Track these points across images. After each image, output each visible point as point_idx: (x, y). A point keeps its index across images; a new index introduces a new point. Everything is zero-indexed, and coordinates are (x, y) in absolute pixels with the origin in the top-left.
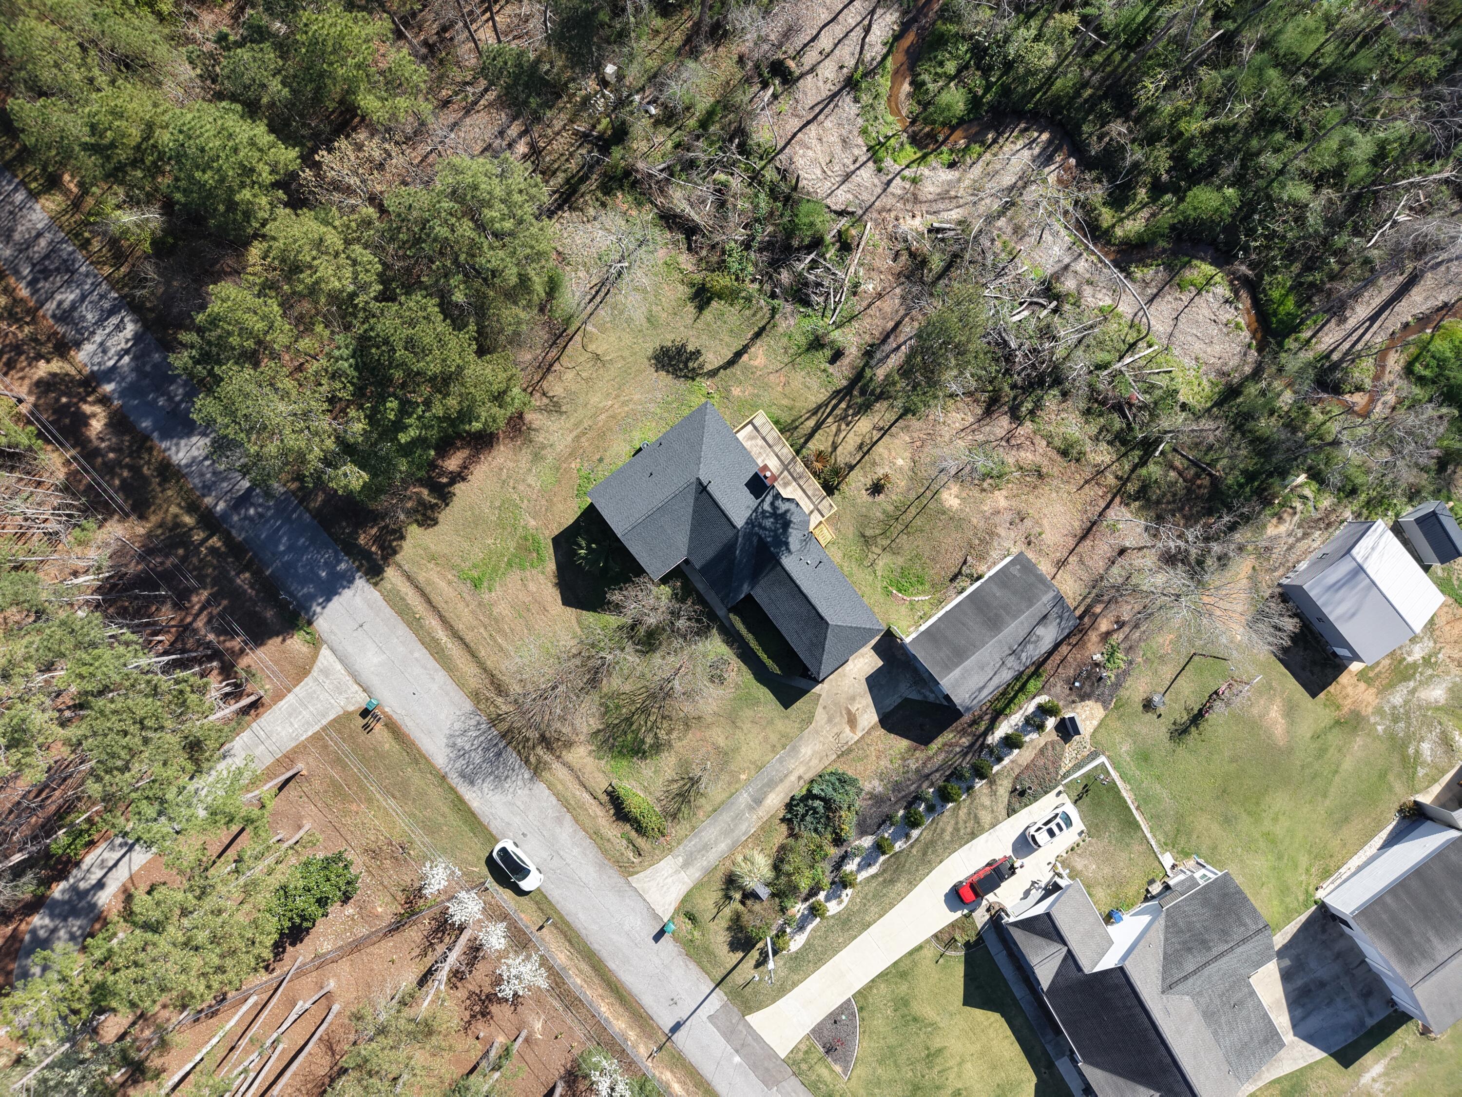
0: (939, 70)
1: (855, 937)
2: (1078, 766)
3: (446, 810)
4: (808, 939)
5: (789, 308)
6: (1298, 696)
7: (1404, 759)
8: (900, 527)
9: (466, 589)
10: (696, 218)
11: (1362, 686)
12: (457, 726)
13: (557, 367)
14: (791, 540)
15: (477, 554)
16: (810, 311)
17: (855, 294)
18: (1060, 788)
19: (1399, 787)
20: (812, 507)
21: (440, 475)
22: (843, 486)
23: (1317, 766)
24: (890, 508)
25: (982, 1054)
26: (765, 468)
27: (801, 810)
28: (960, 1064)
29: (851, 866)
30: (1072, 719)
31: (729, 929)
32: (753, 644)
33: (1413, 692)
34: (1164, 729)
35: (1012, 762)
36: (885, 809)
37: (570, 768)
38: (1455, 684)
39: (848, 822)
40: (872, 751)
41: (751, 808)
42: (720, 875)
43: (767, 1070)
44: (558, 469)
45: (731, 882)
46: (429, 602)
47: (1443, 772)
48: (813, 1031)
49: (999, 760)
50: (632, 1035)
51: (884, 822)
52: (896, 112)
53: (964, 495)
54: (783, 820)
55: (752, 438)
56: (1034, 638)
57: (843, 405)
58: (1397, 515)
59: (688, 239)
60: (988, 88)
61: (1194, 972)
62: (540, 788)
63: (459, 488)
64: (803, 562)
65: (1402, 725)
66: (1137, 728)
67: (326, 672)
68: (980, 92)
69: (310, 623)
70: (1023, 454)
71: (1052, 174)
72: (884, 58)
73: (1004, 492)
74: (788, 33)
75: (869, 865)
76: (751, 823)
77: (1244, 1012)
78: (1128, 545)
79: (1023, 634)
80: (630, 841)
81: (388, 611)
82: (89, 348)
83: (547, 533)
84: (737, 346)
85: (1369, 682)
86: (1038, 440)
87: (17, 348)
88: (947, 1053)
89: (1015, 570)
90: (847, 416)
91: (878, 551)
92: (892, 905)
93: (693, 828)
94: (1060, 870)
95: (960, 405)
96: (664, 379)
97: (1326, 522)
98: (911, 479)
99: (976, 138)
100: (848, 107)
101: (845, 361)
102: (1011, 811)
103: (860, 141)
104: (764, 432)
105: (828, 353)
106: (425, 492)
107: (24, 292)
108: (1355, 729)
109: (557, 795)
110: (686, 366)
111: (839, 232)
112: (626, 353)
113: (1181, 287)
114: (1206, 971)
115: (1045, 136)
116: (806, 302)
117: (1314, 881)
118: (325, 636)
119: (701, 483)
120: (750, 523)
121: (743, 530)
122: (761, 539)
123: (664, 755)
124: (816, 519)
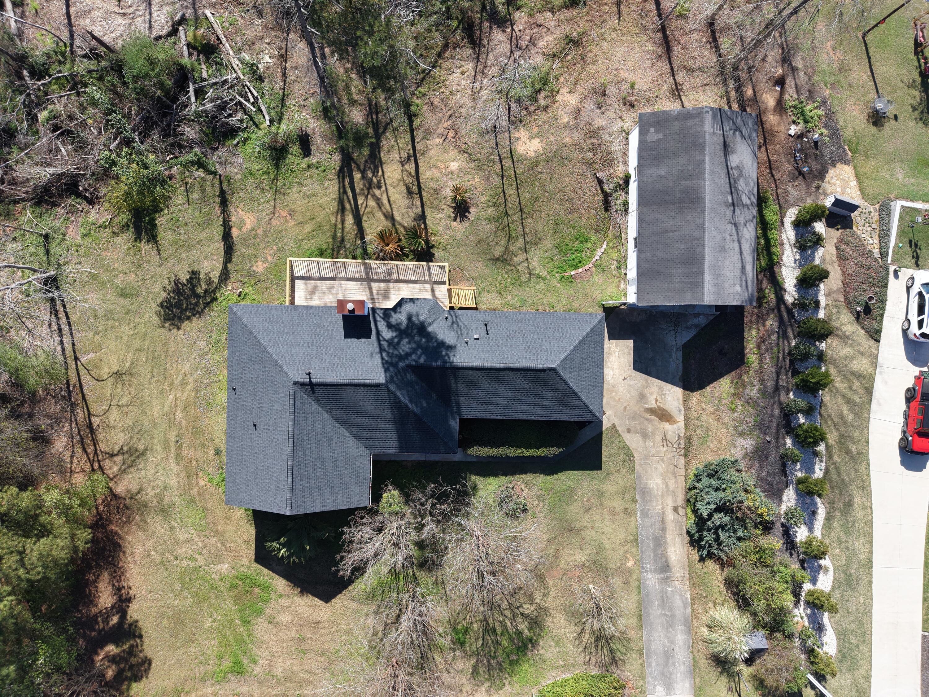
1: (870, 583)
2: (884, 234)
4: (836, 630)
5: (222, 152)
8: (516, 217)
9: (233, 684)
10: (60, 170)
13: (96, 421)
14: (440, 337)
15: (210, 646)
16: (242, 135)
17: (261, 79)
18: (892, 268)
20: (428, 287)
21: (106, 620)
22: (433, 239)
24: (491, 212)
26: (342, 304)
27: (709, 537)
29: (801, 533)
30: (838, 203)
32: (513, 452)
34: (912, 123)
35: (827, 295)
36: (774, 456)
39: (760, 503)
40: (708, 420)
41: (666, 580)
42: (704, 662)
44: (193, 501)
45: (722, 662)
49: (816, 305)
51: (784, 465)
53: (535, 130)
54: (702, 560)
55: (313, 291)
56: (735, 173)
57: (357, 176)
59: (78, 195)
64: (472, 342)
66: (890, 148)
70: (541, 44)
73: (564, 90)
75: (814, 513)
76: (680, 590)
78: (709, 13)
79: (723, 180)
83: (245, 561)
84: (217, 231)
86: (540, 18)
89: (653, 135)
90: (370, 181)
91: (522, 257)
92: (869, 523)
93: (640, 652)
95: (447, 64)
96: (192, 327)
98: (479, 168)
101: (317, 140)
102: (875, 335)
104: (314, 273)
105: (295, 149)
106: (111, 649)
110: (197, 296)
111: (189, 45)
112: (138, 343)
116: (232, 132)
119: (303, 384)
120: (387, 366)
121: (390, 380)
122: (416, 369)
123: (548, 623)
124: (442, 292)
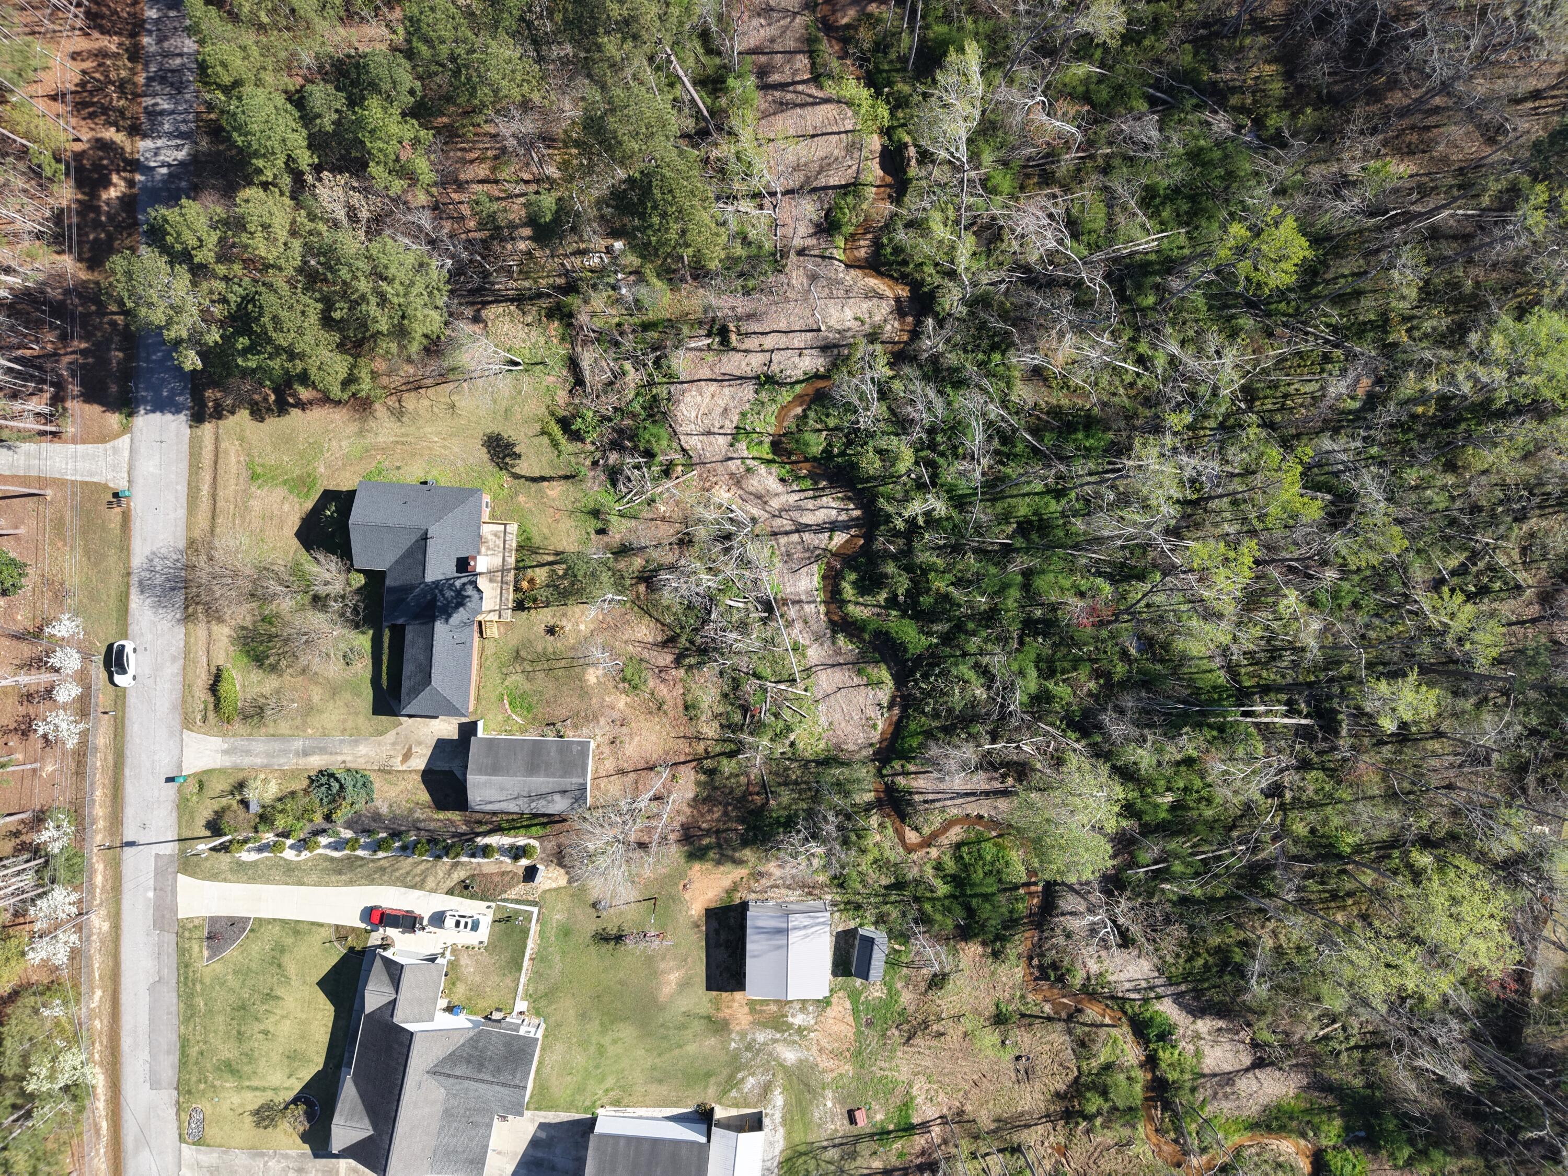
0: (824, 418)
1: (288, 884)
2: (517, 902)
3: (113, 593)
4: (257, 860)
5: (603, 477)
6: (698, 979)
7: (731, 1077)
8: (546, 666)
9: (245, 474)
10: (588, 378)
11: (746, 1009)
12: (163, 551)
13: (422, 391)
14: (455, 615)
15: (271, 460)
16: (612, 491)
17: (649, 504)
18: (493, 904)
19: (712, 1091)
20: (498, 608)
21: (291, 395)
22: (532, 612)
23: (671, 1032)
24: (550, 650)
25: (302, 1022)
26: (475, 558)
27: (324, 780)
28: (283, 1017)
29: (323, 840)
30: (538, 870)
31: (216, 812)
32: (385, 658)
33: (775, 1041)
34: (594, 927)
35: (477, 863)
36: (374, 825)
37: (210, 635)
38: (807, 1060)
39: (343, 814)
40: (402, 785)
41: (297, 754)
42: (241, 776)
43: (163, 916)
44: (367, 451)
45: (241, 786)
46: (216, 463)
47: (747, 1106)
48: (211, 918)
49: (473, 855)
50: (101, 824)
51: (368, 831)
52: (780, 417)
53: (602, 680)
54: (309, 777)
55: (495, 536)
56: (549, 798)
58: (861, 925)
59: (574, 386)
60: (842, 454)
61: (457, 1077)
62: (180, 631)
63: (296, 413)
64: (452, 634)
65: (749, 1055)
66: (577, 912)
67: (115, 451)
68: (836, 451)
69: (130, 415)
70: (662, 686)
71: (840, 538)
72: (798, 382)
73: (628, 699)
74: (751, 316)
75: (336, 849)
76: (290, 762)
77: (474, 1133)
79: (544, 790)
80: (206, 709)
81: (185, 447)
82: (148, 144)
83: (325, 483)
84: (547, 473)
85: (752, 1011)
86: (679, 686)
87: (105, 110)
88: (280, 1003)
91: (519, 669)
92: (327, 885)
93: (250, 735)
94: (448, 954)
95: (652, 625)
96: (483, 454)
97: (810, 889)
98: (580, 643)
99: (814, 477)
100: (748, 391)
101: (606, 538)
102: (450, 892)
103: (736, 418)
104: (508, 537)
105: (600, 525)
106: (272, 398)
107: (141, 79)
108: (716, 1031)
109: (187, 643)
110: (504, 458)
111: (672, 460)
112: (473, 419)
113: (859, 672)
114: (466, 1083)
115: (857, 513)
116: (614, 484)
117: (605, 1100)
118: (135, 429)
119: (427, 534)
120: (436, 584)
121: (427, 585)
122: (434, 599)
123: (273, 676)
124: (494, 617)
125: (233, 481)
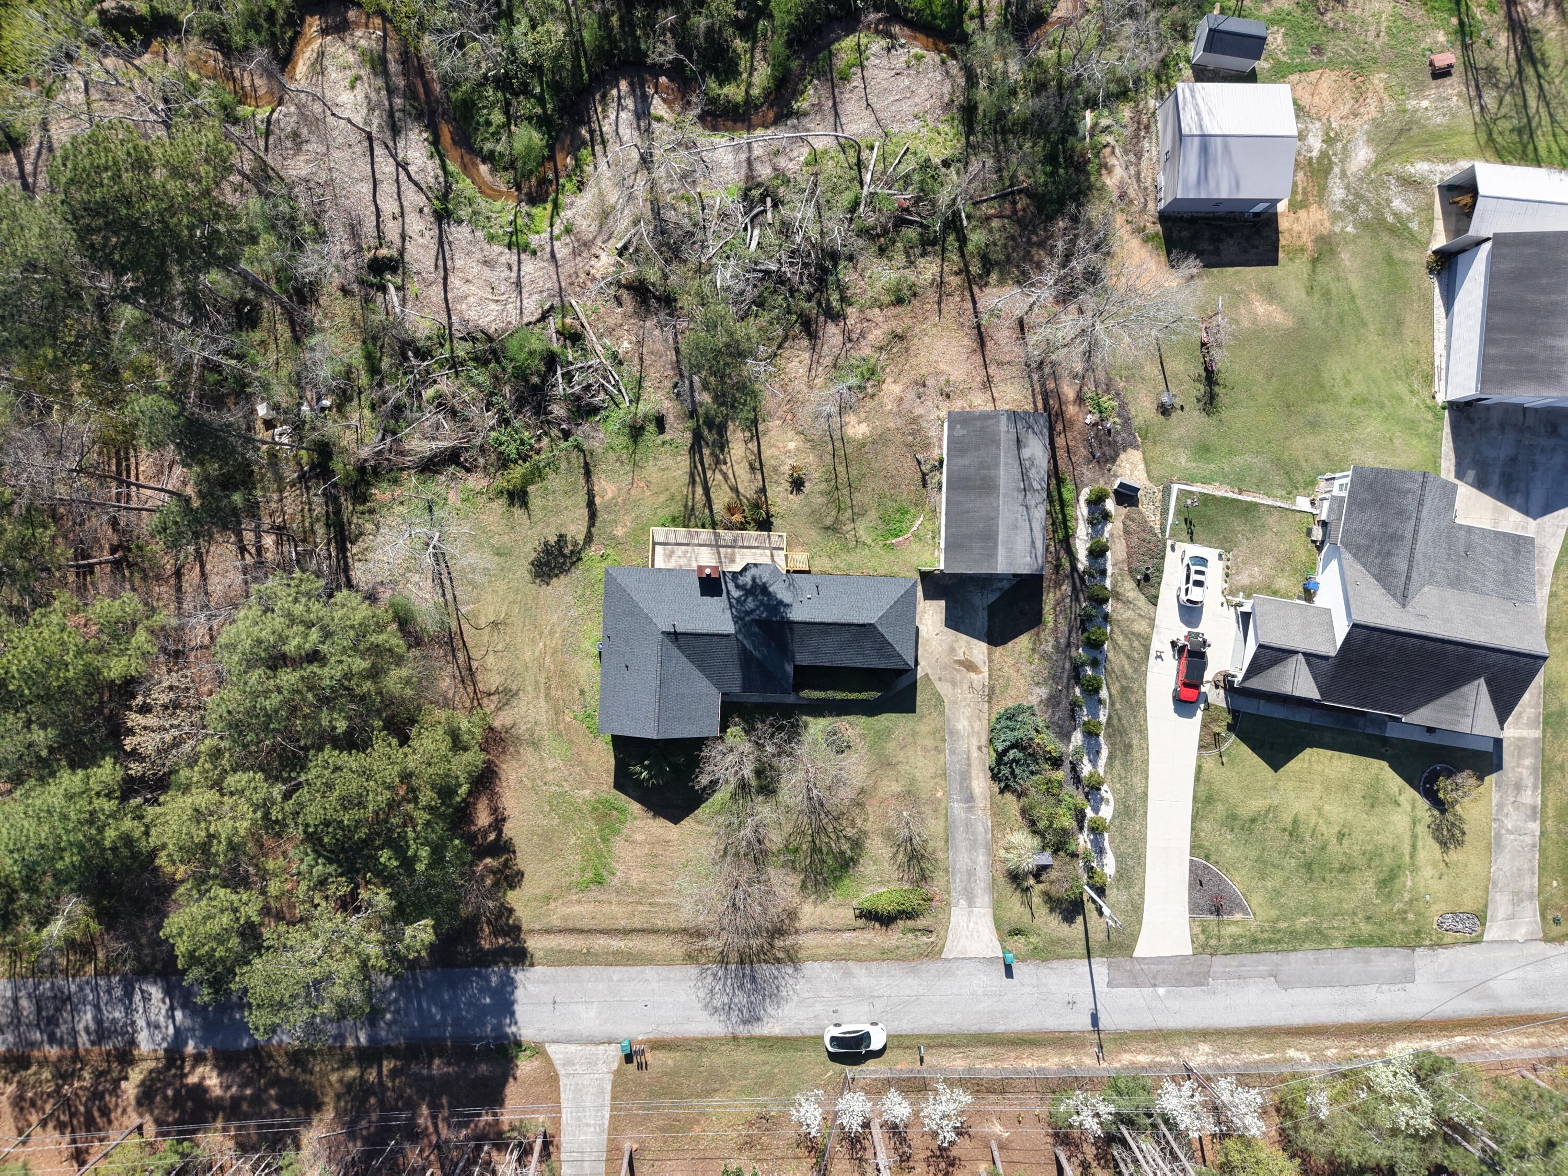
0: (492, 130)
1: (1146, 813)
2: (1165, 512)
3: (761, 1057)
4: (1115, 853)
5: (586, 427)
6: (1263, 277)
7: (1392, 230)
8: (846, 492)
9: (595, 892)
10: (447, 444)
11: (1302, 213)
12: (702, 994)
13: (475, 665)
14: (779, 596)
15: (575, 860)
16: (604, 413)
17: (621, 363)
18: (1169, 543)
19: (1411, 255)
20: (768, 552)
21: (485, 837)
22: (773, 510)
23: (1334, 310)
24: (823, 486)
25: (1327, 789)
26: (701, 568)
27: (1006, 771)
28: (1320, 814)
29: (1086, 769)
30: (1122, 485)
31: (1052, 910)
32: (839, 695)
33: (1344, 174)
34: (1196, 413)
35: (1114, 565)
36: (1065, 704)
37: (814, 930)
38: (1367, 133)
39: (1049, 742)
40: (1008, 671)
41: (970, 810)
42: (1002, 880)
43: (1190, 974)
44: (560, 735)
45: (1015, 877)
46: (581, 931)
47: (1431, 207)
48: (1191, 911)
49: (1103, 573)
50: (1070, 1059)
51: (1073, 711)
52: (495, 195)
53: (863, 415)
54: (1002, 792)
55: (670, 555)
56: (1028, 464)
57: (706, 452)
58: (1188, 61)
59: (459, 464)
60: (541, 101)
61: (1410, 566)
62: (809, 967)
63: (509, 830)
64: (805, 601)
65: (1362, 207)
66: (1176, 436)
67: (569, 1062)
68: (539, 110)
69: (518, 1044)
70: (871, 337)
71: (658, 107)
72: (444, 167)
73: (889, 380)
74: (354, 232)
75: (1098, 752)
76: (982, 819)
77: (1479, 550)
78: (1019, 313)
79: (1016, 470)
80: (913, 930)
81: (561, 971)
82: (143, 1038)
83: (605, 787)
84: (582, 499)
85: (1304, 205)
86: (869, 314)
87: (96, 1095)
88: (1302, 818)
89: (959, 431)
90: (717, 457)
91: (850, 526)
92: (1146, 762)
93: (946, 870)
94: (1236, 600)
95: (786, 354)
96: (560, 584)
97: (1142, 127)
98: (814, 448)
99: (576, 145)
100: (459, 234)
101: (670, 419)
102: (1153, 600)
103: (497, 249)
104: (672, 540)
105: (651, 427)
106: (489, 861)
107: (53, 1052)
108: (1332, 251)
109: (826, 959)
110: (564, 556)
111: (557, 332)
112: (511, 597)
113: (845, 78)
114: (1418, 556)
115: (624, 85)
116: (594, 410)
117: (1425, 394)
118: (538, 1039)
119: (669, 634)
120: (736, 619)
121: (739, 631)
122: (759, 622)
123: (868, 844)
124: (780, 557)
125: (605, 908)
